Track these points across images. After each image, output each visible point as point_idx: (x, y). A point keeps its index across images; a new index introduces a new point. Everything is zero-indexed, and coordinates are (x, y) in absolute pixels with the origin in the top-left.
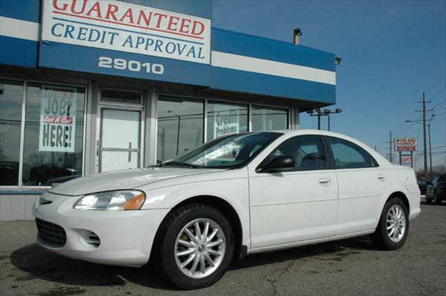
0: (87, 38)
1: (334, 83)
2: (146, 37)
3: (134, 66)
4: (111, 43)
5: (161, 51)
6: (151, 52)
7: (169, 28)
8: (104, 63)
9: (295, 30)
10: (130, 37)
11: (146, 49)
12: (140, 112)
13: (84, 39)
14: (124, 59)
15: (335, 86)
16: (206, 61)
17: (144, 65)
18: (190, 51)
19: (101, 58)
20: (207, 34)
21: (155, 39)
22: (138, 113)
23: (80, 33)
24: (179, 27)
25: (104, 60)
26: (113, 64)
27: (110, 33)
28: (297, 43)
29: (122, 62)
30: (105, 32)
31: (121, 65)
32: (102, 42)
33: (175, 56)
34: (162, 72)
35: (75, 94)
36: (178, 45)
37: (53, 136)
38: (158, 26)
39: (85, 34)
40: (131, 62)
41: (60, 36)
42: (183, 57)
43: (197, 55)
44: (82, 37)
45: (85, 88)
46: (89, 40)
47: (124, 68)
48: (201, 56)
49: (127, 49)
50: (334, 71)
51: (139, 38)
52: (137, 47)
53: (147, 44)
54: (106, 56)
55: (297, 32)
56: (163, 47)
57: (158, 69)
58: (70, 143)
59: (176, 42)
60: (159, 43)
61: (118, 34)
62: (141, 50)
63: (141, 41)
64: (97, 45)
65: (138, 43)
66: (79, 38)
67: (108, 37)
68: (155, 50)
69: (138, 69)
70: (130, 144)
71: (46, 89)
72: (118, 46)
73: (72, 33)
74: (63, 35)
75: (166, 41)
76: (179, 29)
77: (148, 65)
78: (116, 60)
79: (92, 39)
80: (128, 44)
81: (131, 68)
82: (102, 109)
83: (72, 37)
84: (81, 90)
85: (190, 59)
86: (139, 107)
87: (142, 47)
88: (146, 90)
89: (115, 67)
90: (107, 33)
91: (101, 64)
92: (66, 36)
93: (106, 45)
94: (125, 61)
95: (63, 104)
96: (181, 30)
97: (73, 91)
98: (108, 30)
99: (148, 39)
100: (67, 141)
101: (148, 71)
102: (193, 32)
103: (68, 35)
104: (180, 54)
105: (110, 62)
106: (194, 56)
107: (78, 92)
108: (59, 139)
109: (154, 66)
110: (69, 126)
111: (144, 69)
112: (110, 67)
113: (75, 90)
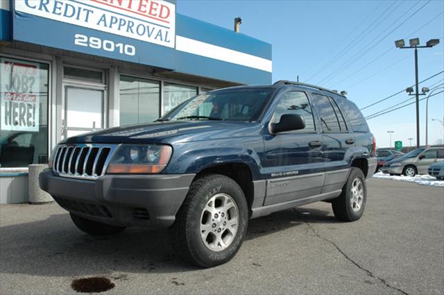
0: (63, 14)
1: (271, 71)
2: (119, 17)
3: (109, 46)
4: (86, 21)
5: (132, 32)
6: (123, 32)
7: (139, 9)
8: (80, 41)
9: (236, 19)
10: (104, 15)
11: (119, 29)
12: (103, 91)
13: (60, 14)
14: (99, 38)
15: (271, 73)
16: (171, 45)
17: (117, 45)
18: (158, 35)
19: (77, 36)
20: (172, 18)
21: (127, 19)
22: (100, 92)
23: (55, 7)
24: (148, 9)
25: (80, 38)
26: (88, 42)
27: (85, 10)
28: (238, 31)
29: (97, 41)
30: (80, 8)
31: (96, 44)
32: (78, 18)
33: (145, 38)
34: (133, 53)
35: (38, 71)
36: (148, 27)
37: (15, 114)
38: (130, 7)
39: (60, 8)
40: (105, 42)
41: (35, 7)
42: (152, 40)
43: (164, 39)
44: (57, 11)
45: (48, 65)
46: (65, 15)
47: (99, 47)
48: (167, 40)
49: (101, 28)
50: (271, 60)
51: (112, 17)
52: (110, 27)
53: (120, 25)
54: (81, 34)
55: (238, 20)
56: (134, 29)
57: (130, 50)
58: (34, 122)
59: (146, 24)
60: (131, 24)
61: (92, 12)
62: (114, 30)
63: (114, 20)
64: (73, 21)
65: (111, 23)
66: (54, 12)
67: (83, 14)
68: (127, 31)
69: (112, 49)
70: (94, 123)
71: (6, 63)
72: (92, 24)
73: (46, 5)
74: (38, 7)
75: (137, 23)
76: (148, 12)
77: (121, 45)
78: (92, 39)
79: (67, 15)
80: (102, 23)
81: (105, 48)
82: (67, 87)
83: (47, 10)
84: (45, 66)
85: (158, 42)
86: (102, 86)
87: (115, 26)
88: (108, 69)
89: (91, 45)
90: (82, 10)
91: (77, 42)
92: (40, 9)
93: (81, 23)
94: (99, 41)
95: (25, 80)
96: (150, 13)
97: (35, 67)
98: (83, 7)
99: (121, 20)
100: (31, 120)
101: (121, 51)
102: (160, 16)
103: (43, 8)
104: (149, 36)
105: (86, 40)
106: (161, 39)
107: (41, 68)
108: (22, 117)
109: (127, 46)
110: (32, 104)
111: (117, 49)
112: (86, 45)
113: (38, 65)
